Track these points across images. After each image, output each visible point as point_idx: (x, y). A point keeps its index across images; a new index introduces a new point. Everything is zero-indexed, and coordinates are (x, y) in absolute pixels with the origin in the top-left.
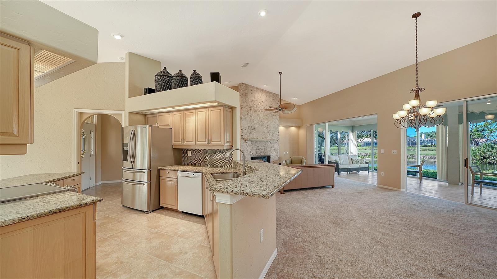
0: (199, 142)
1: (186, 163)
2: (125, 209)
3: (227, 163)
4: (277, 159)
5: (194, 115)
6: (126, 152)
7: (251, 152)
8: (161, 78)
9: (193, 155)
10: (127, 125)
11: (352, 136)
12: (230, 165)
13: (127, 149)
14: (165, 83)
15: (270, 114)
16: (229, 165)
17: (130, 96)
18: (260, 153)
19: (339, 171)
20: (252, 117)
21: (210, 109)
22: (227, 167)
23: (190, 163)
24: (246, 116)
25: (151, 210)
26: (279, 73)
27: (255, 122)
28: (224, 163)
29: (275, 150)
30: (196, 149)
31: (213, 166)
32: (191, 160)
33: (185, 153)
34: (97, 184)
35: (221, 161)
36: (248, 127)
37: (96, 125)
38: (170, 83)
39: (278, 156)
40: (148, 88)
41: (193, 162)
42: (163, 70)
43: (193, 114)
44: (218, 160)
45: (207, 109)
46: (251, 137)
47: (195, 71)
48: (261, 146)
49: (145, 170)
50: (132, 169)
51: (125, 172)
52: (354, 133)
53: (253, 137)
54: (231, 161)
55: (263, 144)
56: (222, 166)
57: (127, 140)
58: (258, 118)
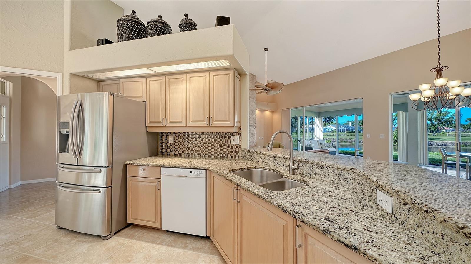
0: (192, 121)
1: (166, 153)
2: (62, 231)
3: (232, 152)
4: (254, 144)
5: (185, 82)
6: (64, 138)
8: (128, 24)
9: (177, 141)
10: (67, 92)
11: (318, 122)
12: (237, 155)
13: (67, 132)
14: (134, 33)
16: (235, 155)
17: (72, 48)
21: (212, 74)
22: (232, 157)
23: (173, 153)
25: (113, 233)
26: (265, 49)
28: (227, 152)
29: (252, 135)
30: (181, 133)
31: (210, 157)
32: (174, 149)
33: (163, 139)
34: (13, 186)
35: (223, 150)
37: (10, 98)
38: (143, 32)
40: (105, 39)
41: (177, 152)
42: (131, 14)
43: (183, 81)
44: (218, 148)
45: (207, 74)
47: (186, 15)
49: (102, 167)
50: (77, 165)
51: (61, 171)
52: (320, 119)
54: (238, 149)
56: (224, 157)
57: (67, 117)
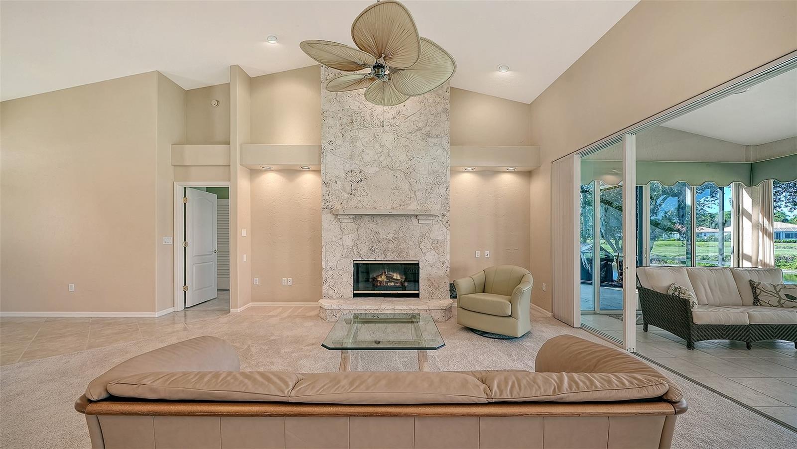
4: (441, 273)
7: (355, 248)
11: (745, 198)
15: (418, 133)
18: (385, 252)
19: (694, 333)
20: (359, 144)
24: (339, 142)
27: (367, 158)
29: (436, 245)
36: (343, 175)
39: (447, 264)
46: (353, 203)
48: (387, 230)
52: (759, 188)
53: (360, 205)
55: (394, 225)
58: (377, 146)
